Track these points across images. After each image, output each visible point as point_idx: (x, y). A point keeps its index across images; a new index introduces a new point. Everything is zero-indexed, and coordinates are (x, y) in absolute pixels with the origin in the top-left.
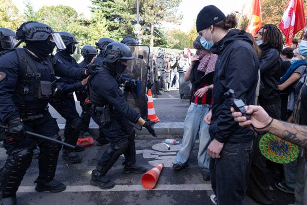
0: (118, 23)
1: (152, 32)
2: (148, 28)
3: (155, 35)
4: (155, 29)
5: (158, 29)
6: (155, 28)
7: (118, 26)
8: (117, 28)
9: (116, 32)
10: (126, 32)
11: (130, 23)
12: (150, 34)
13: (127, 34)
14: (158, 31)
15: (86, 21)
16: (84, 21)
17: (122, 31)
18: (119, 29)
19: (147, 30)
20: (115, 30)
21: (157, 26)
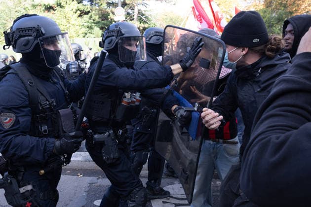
0: (89, 6)
1: (135, 17)
2: (130, 11)
3: (141, 20)
4: (139, 12)
5: (143, 12)
6: (139, 10)
7: (89, 10)
8: (87, 13)
9: (86, 17)
10: (99, 18)
11: (104, 6)
12: (133, 19)
13: (100, 20)
14: (143, 15)
15: (47, 4)
16: (44, 5)
17: (94, 17)
18: (90, 14)
19: (128, 14)
20: (85, 16)
21: (142, 8)
